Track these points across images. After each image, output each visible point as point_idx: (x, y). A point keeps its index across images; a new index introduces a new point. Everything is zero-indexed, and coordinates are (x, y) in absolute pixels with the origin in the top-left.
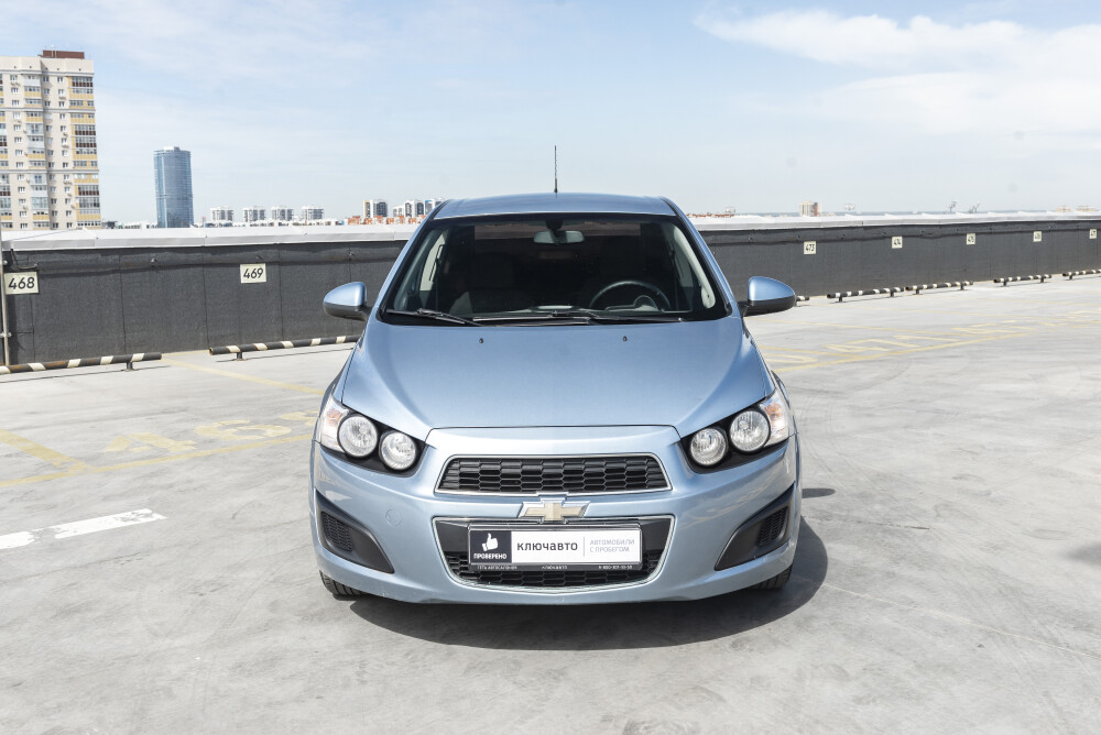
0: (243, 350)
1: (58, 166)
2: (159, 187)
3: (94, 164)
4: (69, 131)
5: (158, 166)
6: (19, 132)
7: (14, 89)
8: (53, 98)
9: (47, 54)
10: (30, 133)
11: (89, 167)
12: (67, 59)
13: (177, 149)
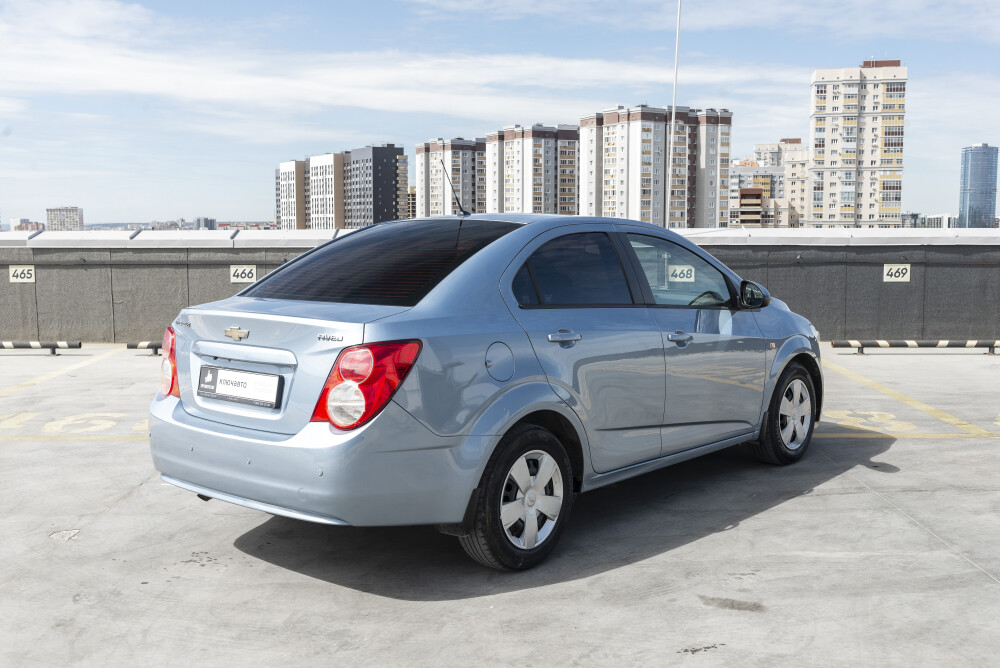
0: (864, 346)
1: (867, 164)
2: (964, 182)
3: (899, 161)
4: (880, 132)
5: (965, 162)
6: (836, 135)
7: (835, 98)
8: (868, 103)
9: (867, 64)
10: (845, 135)
11: (894, 164)
12: (883, 68)
13: (985, 146)
